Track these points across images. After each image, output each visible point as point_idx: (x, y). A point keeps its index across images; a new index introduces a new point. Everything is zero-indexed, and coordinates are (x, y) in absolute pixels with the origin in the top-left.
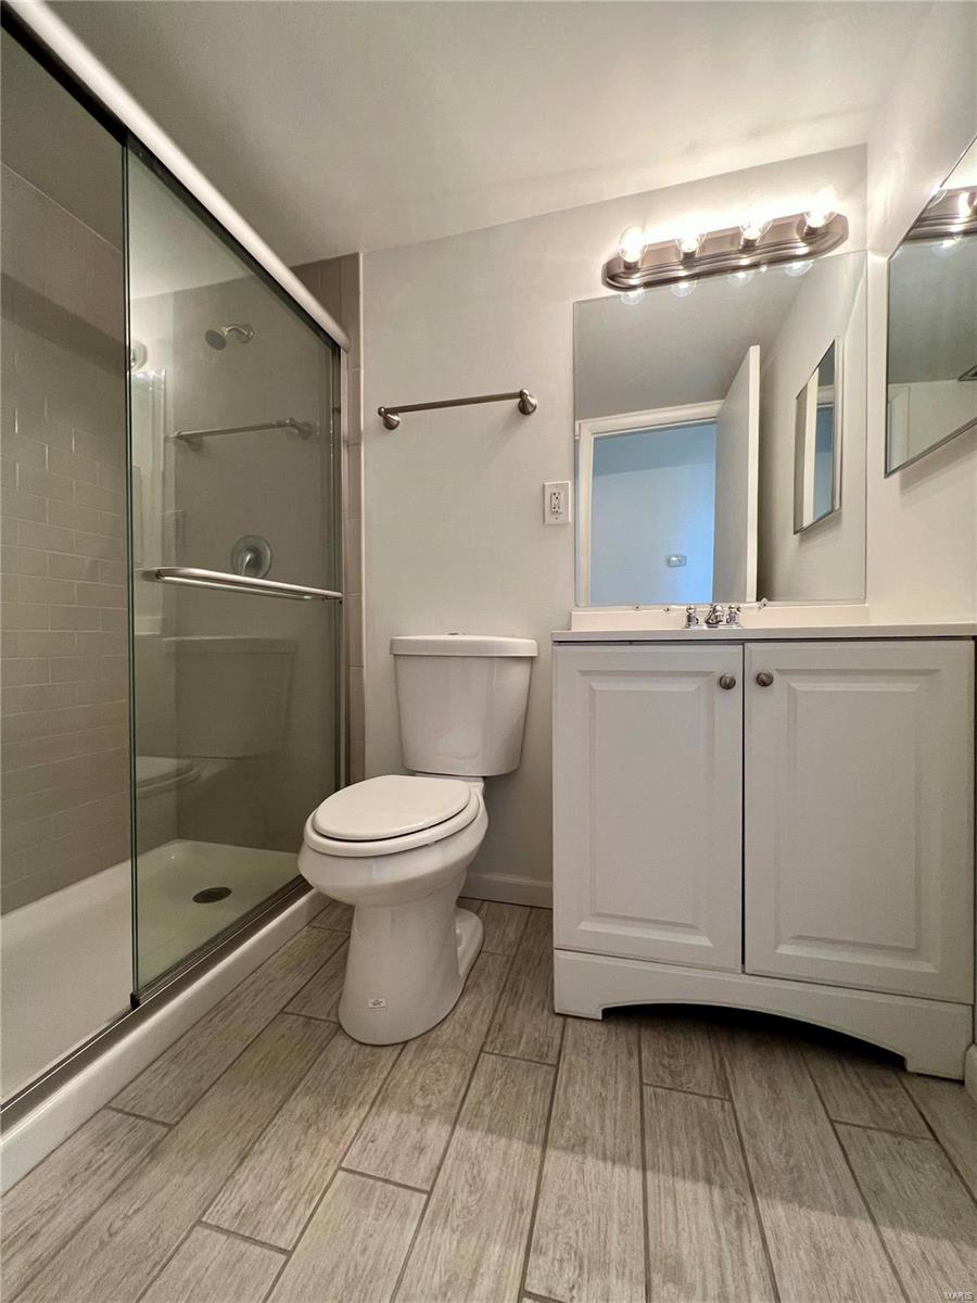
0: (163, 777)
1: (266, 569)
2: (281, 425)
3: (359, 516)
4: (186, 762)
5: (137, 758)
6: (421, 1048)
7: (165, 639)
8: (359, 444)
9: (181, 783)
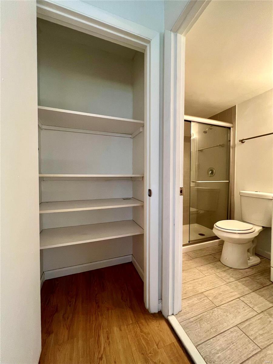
0: (194, 212)
1: (214, 174)
2: (217, 146)
3: (234, 163)
4: (198, 210)
5: (190, 208)
6: (234, 270)
7: (195, 187)
8: (235, 147)
9: (197, 213)
